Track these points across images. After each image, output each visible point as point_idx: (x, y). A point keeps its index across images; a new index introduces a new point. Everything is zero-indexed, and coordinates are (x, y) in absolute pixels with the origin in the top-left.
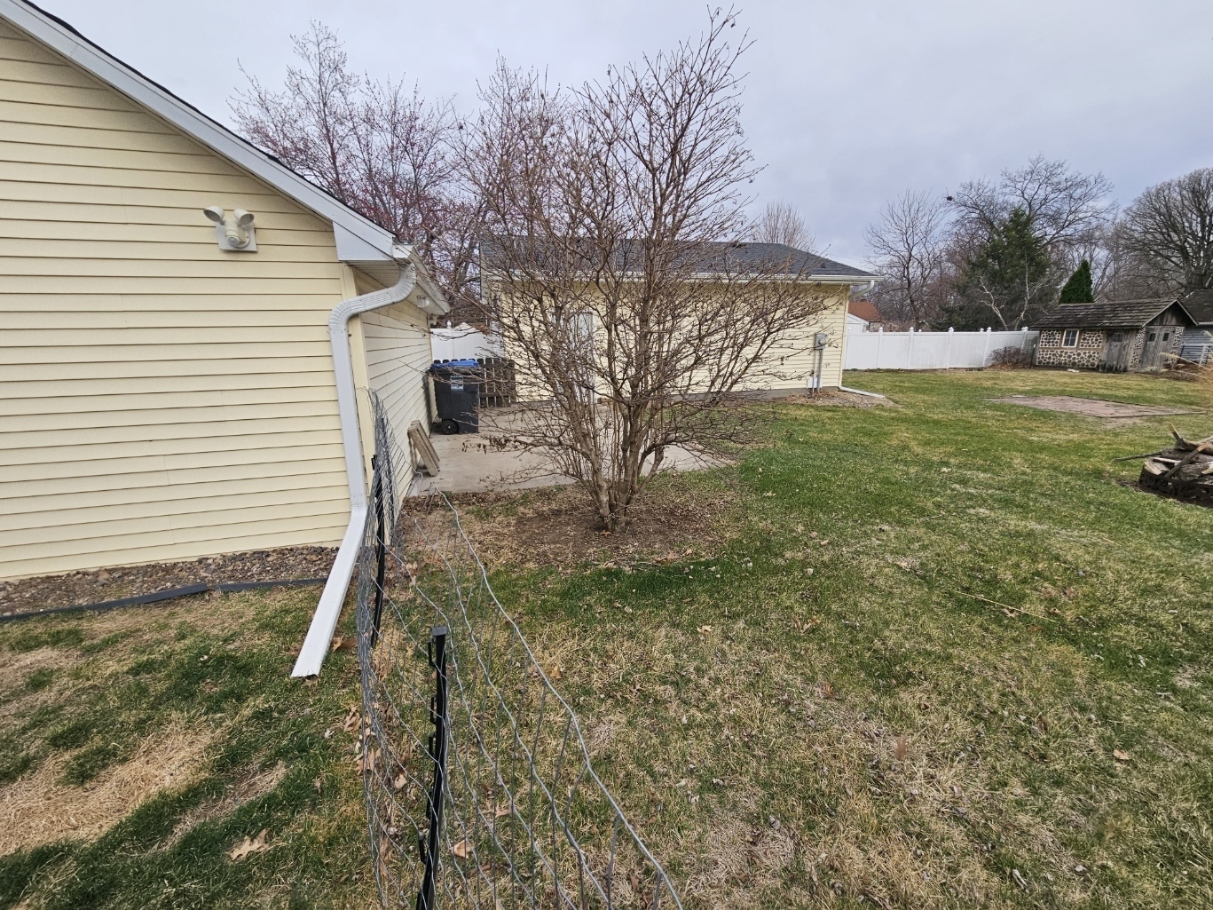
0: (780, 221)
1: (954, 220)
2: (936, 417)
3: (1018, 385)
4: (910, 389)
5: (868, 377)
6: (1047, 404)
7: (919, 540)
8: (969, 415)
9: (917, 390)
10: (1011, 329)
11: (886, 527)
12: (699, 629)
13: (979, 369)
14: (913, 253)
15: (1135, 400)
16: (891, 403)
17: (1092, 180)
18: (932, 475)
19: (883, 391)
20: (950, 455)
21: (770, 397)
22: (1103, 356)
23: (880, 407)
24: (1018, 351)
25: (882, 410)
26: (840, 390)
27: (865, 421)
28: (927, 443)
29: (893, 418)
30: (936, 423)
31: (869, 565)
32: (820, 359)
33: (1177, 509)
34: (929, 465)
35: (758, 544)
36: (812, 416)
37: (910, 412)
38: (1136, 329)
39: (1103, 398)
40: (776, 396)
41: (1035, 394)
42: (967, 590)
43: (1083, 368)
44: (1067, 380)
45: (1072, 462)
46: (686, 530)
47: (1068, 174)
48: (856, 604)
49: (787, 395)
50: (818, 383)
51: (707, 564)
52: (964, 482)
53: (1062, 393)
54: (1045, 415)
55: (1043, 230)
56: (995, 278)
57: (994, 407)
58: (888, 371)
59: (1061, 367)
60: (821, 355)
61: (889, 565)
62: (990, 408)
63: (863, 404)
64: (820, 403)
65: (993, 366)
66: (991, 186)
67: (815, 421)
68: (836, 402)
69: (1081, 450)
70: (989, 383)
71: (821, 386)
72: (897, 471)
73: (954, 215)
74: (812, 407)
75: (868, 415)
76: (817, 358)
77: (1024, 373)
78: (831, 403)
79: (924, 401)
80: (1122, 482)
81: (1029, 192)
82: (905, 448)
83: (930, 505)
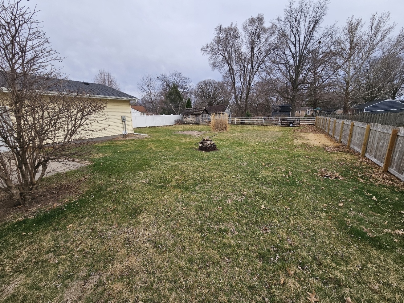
0: (106, 77)
1: (160, 84)
2: (160, 139)
3: (180, 129)
4: (155, 132)
5: (143, 129)
6: (185, 133)
7: (149, 174)
8: (169, 138)
9: (156, 132)
10: (178, 114)
11: (141, 173)
12: (67, 227)
13: (172, 125)
14: (152, 92)
15: (201, 131)
16: (149, 137)
17: (188, 78)
18: (157, 155)
19: (147, 133)
20: (162, 149)
21: (109, 139)
22: (196, 121)
23: (146, 138)
24: (180, 120)
25: (147, 139)
26: (134, 134)
27: (141, 143)
28: (157, 147)
29: (149, 141)
30: (160, 141)
31: (134, 185)
32: (125, 125)
33: (203, 153)
34: (156, 152)
35: (97, 189)
36: (124, 143)
37: (154, 139)
38: (200, 114)
39: (196, 130)
40: (112, 138)
41: (183, 131)
42: (159, 183)
43: (193, 124)
44: (190, 127)
45: (188, 146)
46: (67, 193)
47: (183, 76)
48: (129, 197)
49: (116, 137)
50: (126, 132)
51: (75, 202)
52: (164, 156)
53: (189, 130)
54: (185, 136)
55: (180, 90)
56: (172, 101)
57: (175, 135)
58: (149, 127)
59: (189, 124)
60: (125, 123)
61: (140, 183)
62: (173, 135)
63: (141, 137)
64: (127, 139)
65: (175, 124)
66: (167, 76)
67: (125, 145)
68: (133, 138)
69: (190, 143)
70: (174, 129)
71: (127, 133)
72: (147, 156)
73: (160, 83)
74: (124, 140)
75: (142, 141)
76: (124, 124)
77: (181, 126)
78: (131, 138)
79: (158, 135)
80: (196, 149)
81: (176, 79)
82: (151, 149)
83: (154, 164)
